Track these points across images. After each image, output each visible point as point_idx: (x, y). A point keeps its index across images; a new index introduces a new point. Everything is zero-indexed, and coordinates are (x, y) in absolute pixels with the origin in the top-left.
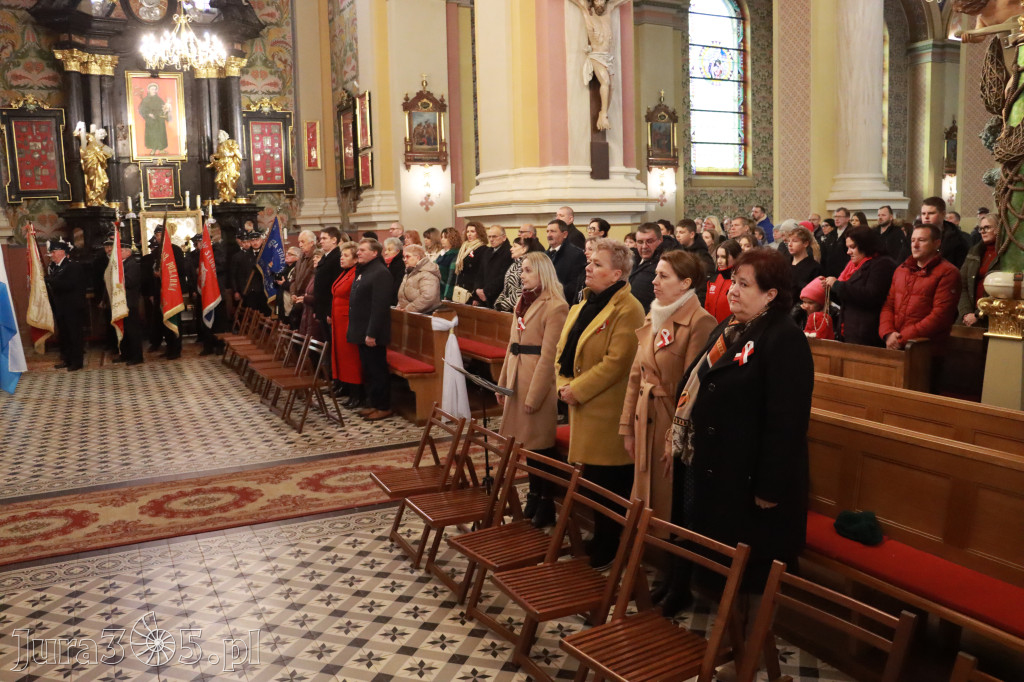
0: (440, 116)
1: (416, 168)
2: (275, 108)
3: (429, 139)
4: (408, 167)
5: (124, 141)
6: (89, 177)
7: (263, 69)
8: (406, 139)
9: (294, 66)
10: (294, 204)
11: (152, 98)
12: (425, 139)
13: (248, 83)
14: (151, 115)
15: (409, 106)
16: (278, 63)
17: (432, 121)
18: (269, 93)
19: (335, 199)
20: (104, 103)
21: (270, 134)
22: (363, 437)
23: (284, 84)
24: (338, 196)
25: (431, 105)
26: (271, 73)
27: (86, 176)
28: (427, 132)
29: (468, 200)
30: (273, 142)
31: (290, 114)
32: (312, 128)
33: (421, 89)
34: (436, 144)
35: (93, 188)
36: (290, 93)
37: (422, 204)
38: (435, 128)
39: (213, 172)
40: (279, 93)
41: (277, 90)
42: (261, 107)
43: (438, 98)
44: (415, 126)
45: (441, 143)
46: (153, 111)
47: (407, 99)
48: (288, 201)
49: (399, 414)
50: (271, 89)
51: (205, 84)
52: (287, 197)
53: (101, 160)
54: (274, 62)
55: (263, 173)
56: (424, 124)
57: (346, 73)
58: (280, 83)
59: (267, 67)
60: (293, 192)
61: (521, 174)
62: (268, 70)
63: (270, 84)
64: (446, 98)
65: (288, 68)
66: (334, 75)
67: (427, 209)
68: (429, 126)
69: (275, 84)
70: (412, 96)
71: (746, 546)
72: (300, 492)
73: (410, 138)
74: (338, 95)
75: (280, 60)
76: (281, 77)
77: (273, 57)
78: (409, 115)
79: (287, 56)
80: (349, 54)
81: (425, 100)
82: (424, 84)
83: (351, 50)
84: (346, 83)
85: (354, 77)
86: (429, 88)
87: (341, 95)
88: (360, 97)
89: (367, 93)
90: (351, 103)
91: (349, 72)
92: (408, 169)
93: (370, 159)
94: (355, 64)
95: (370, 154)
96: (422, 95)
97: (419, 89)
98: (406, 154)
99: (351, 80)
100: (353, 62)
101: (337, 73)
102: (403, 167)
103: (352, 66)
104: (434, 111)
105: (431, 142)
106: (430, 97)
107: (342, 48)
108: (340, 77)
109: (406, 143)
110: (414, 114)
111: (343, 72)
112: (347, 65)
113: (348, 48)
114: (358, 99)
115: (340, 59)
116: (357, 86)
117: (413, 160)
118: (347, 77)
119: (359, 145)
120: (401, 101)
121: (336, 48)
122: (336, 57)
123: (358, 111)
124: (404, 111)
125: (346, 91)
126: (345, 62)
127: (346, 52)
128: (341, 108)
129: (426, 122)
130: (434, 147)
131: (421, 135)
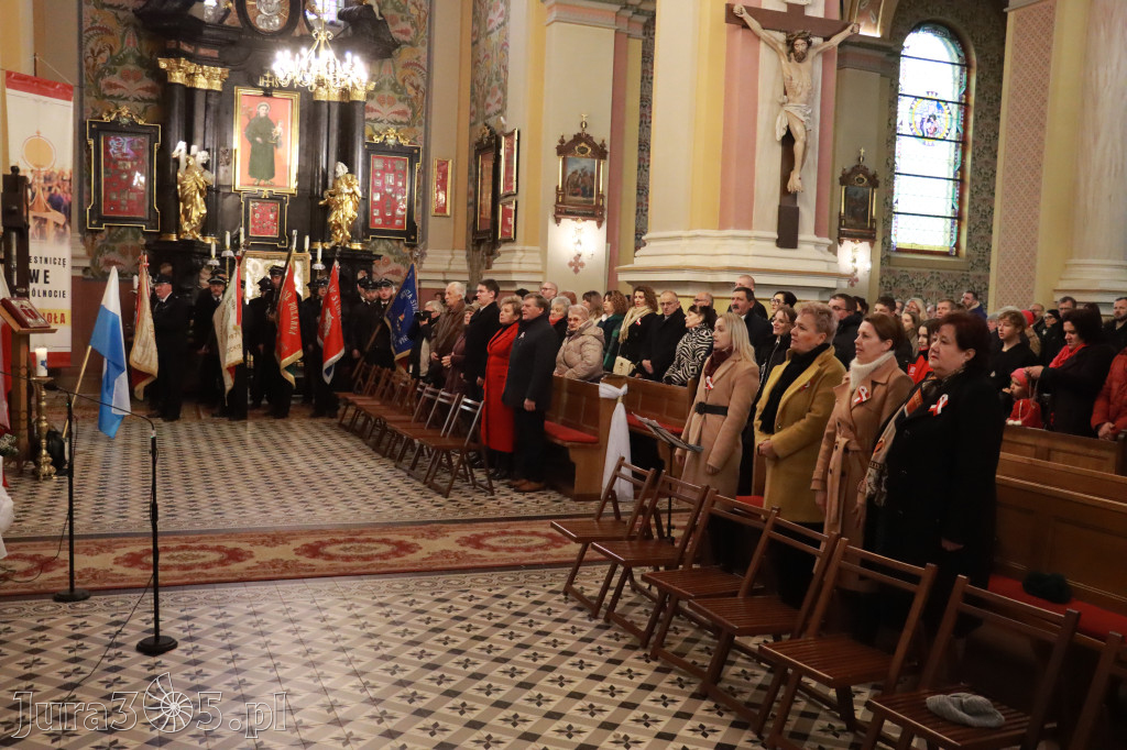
0: (599, 164)
1: (567, 222)
2: (401, 141)
4: (558, 221)
5: (227, 168)
6: (185, 206)
7: (391, 94)
8: (558, 187)
9: (427, 93)
10: (415, 254)
11: (261, 119)
12: (579, 190)
13: (372, 110)
14: (258, 139)
15: (564, 149)
16: (409, 88)
18: (395, 123)
19: (464, 252)
20: (208, 122)
21: (394, 170)
22: (517, 506)
23: (414, 114)
24: (467, 248)
25: (590, 150)
26: (400, 100)
27: (181, 204)
29: (632, 262)
30: (396, 181)
31: (418, 149)
32: (443, 164)
33: (580, 131)
34: (592, 196)
35: (188, 219)
36: (420, 124)
37: (571, 264)
39: (327, 210)
40: (408, 124)
41: (405, 120)
42: (385, 139)
43: (598, 143)
45: (598, 195)
46: (261, 135)
47: (562, 141)
48: (407, 251)
49: (553, 488)
50: (399, 118)
51: (325, 107)
52: (407, 245)
53: (201, 186)
54: (404, 87)
55: (382, 215)
56: (579, 172)
57: (489, 105)
58: (410, 111)
59: (396, 92)
60: (415, 240)
61: (697, 236)
62: (397, 96)
63: (398, 113)
64: (608, 143)
65: (420, 95)
66: (474, 107)
67: (576, 271)
68: (585, 174)
69: (403, 113)
70: (568, 139)
71: (934, 565)
72: (461, 549)
73: (563, 187)
74: (478, 135)
75: (412, 85)
76: (411, 105)
77: (404, 81)
78: (564, 160)
79: (420, 81)
80: (495, 83)
81: (583, 145)
82: (583, 125)
83: (497, 79)
84: (488, 117)
85: (499, 112)
86: (589, 131)
87: (481, 131)
88: (506, 136)
89: (516, 132)
90: (493, 141)
91: (493, 104)
92: (558, 223)
93: (513, 207)
94: (502, 96)
95: (514, 202)
96: (580, 138)
97: (578, 131)
98: (557, 205)
99: (495, 115)
100: (499, 94)
101: (477, 105)
102: (552, 220)
103: (497, 98)
104: (593, 158)
106: (589, 141)
107: (486, 76)
108: (481, 110)
109: (558, 192)
110: (569, 159)
111: (485, 105)
112: (491, 96)
113: (494, 77)
114: (504, 138)
115: (483, 88)
116: (504, 123)
117: (565, 213)
118: (489, 110)
119: (502, 191)
120: (556, 143)
121: (479, 76)
122: (478, 86)
123: (502, 152)
124: (558, 155)
125: (489, 128)
126: (488, 93)
127: (492, 81)
128: (480, 147)
129: (582, 170)
130: (590, 199)
131: (575, 184)
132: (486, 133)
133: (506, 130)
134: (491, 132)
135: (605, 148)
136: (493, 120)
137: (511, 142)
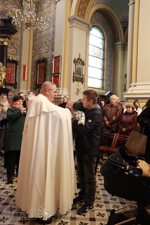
0: (83, 67)
2: (14, 59)
3: (80, 73)
7: (11, 46)
8: (74, 72)
9: (21, 47)
10: (16, 90)
12: (78, 73)
16: (16, 45)
17: (80, 68)
18: (12, 54)
21: (12, 67)
25: (81, 63)
26: (13, 48)
29: (127, 92)
30: (12, 70)
31: (18, 61)
32: (25, 66)
36: (18, 55)
37: (76, 93)
38: (81, 70)
40: (15, 54)
41: (14, 53)
42: (10, 58)
43: (83, 61)
44: (76, 68)
47: (75, 59)
48: (14, 89)
52: (14, 88)
54: (14, 44)
55: (8, 79)
57: (41, 51)
58: (16, 51)
60: (17, 87)
63: (12, 51)
65: (18, 47)
66: (34, 52)
69: (14, 51)
74: (37, 58)
75: (16, 44)
76: (16, 50)
77: (14, 43)
78: (75, 64)
79: (18, 43)
81: (80, 61)
82: (80, 56)
83: (45, 44)
84: (41, 54)
85: (46, 52)
86: (81, 57)
87: (40, 57)
88: (55, 58)
89: (61, 56)
90: (45, 60)
91: (43, 50)
92: (74, 82)
93: (60, 77)
94: (48, 48)
95: (60, 76)
96: (79, 59)
97: (78, 57)
98: (73, 77)
99: (44, 53)
100: (46, 47)
101: (36, 51)
102: (72, 81)
103: (45, 49)
104: (82, 65)
105: (80, 74)
106: (81, 60)
107: (40, 43)
108: (37, 52)
109: (74, 73)
110: (77, 64)
111: (40, 51)
112: (43, 48)
113: (44, 43)
114: (54, 58)
115: (38, 46)
116: (53, 54)
117: (75, 79)
118: (42, 52)
119: (53, 73)
120: (73, 60)
121: (36, 43)
122: (36, 46)
123: (53, 62)
124: (74, 63)
125: (43, 56)
126: (41, 47)
127: (43, 44)
128: (39, 62)
130: (81, 76)
131: (78, 72)
132: (42, 58)
133: (55, 56)
134: (44, 57)
135: (84, 63)
136: (43, 55)
137: (58, 59)
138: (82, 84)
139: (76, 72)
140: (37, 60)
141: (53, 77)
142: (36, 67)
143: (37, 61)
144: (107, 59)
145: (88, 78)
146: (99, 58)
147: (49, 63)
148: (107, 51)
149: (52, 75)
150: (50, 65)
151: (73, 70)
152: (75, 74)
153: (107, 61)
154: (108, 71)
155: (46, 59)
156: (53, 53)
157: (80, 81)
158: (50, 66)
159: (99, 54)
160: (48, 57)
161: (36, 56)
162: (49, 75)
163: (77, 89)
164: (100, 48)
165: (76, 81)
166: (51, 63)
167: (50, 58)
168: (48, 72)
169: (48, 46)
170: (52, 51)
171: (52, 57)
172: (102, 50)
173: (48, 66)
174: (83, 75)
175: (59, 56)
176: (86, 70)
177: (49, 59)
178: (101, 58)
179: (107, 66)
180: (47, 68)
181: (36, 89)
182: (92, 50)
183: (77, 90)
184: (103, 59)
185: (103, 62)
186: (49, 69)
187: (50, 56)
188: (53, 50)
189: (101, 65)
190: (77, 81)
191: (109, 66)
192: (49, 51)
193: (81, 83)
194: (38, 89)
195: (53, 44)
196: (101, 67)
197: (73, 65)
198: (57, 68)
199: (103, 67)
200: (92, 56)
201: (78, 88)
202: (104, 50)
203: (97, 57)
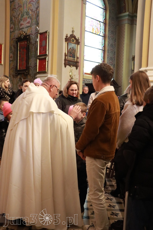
0: (77, 46)
3: (73, 54)
8: (65, 53)
15: (67, 39)
17: (74, 48)
25: (75, 41)
28: (73, 52)
38: (75, 51)
43: (77, 39)
44: (69, 49)
47: (67, 36)
56: (72, 48)
64: (79, 39)
68: (73, 49)
70: (69, 36)
73: (67, 54)
74: (17, 34)
78: (67, 43)
80: (25, 16)
81: (73, 39)
82: (73, 31)
83: (27, 15)
84: (22, 29)
85: (29, 26)
86: (75, 34)
87: (20, 33)
88: (41, 34)
89: (48, 32)
90: (28, 37)
91: (25, 24)
92: (65, 67)
93: (47, 60)
94: (30, 21)
95: (47, 58)
96: (72, 36)
97: (71, 33)
98: (65, 60)
99: (26, 28)
100: (29, 20)
101: (14, 25)
102: (63, 65)
103: (27, 22)
104: (76, 44)
105: (74, 56)
106: (75, 37)
107: (20, 14)
108: (17, 26)
109: (65, 55)
110: (69, 43)
111: (20, 24)
112: (24, 21)
113: (25, 14)
114: (39, 35)
115: (18, 18)
116: (38, 29)
117: (68, 63)
118: (23, 26)
119: (38, 54)
120: (64, 37)
121: (15, 14)
122: (15, 17)
123: (38, 40)
124: (66, 41)
125: (25, 32)
126: (21, 20)
127: (23, 15)
128: (19, 39)
129: (73, 48)
130: (74, 58)
131: (71, 53)
132: (23, 34)
133: (40, 32)
134: (26, 34)
135: (79, 41)
136: (25, 30)
137: (44, 36)
138: (77, 69)
139: (69, 54)
140: (16, 37)
141: (38, 60)
142: (16, 47)
143: (16, 39)
144: (109, 36)
145: (84, 61)
146: (99, 35)
147: (33, 41)
148: (109, 25)
149: (37, 57)
150: (33, 45)
151: (65, 51)
152: (67, 55)
153: (109, 39)
154: (110, 52)
155: (29, 35)
156: (37, 27)
157: (73, 66)
158: (35, 45)
159: (99, 29)
160: (31, 33)
161: (15, 32)
162: (33, 58)
163: (70, 76)
164: (100, 22)
165: (68, 65)
166: (35, 41)
167: (34, 34)
168: (32, 54)
169: (31, 18)
170: (36, 25)
171: (36, 33)
172: (102, 24)
173: (32, 45)
174: (77, 58)
175: (46, 32)
176: (82, 51)
177: (33, 37)
178: (102, 34)
179: (110, 45)
180: (30, 48)
181: (17, 76)
182: (89, 24)
183: (70, 78)
184: (104, 37)
185: (103, 41)
186: (33, 49)
187: (34, 32)
188: (38, 24)
189: (101, 44)
190: (70, 65)
191: (112, 45)
192: (33, 25)
193: (75, 68)
194: (19, 76)
195: (38, 16)
196: (101, 47)
197: (65, 44)
198: (44, 48)
199: (104, 46)
200: (90, 32)
201: (71, 74)
202: (105, 24)
203: (96, 34)
